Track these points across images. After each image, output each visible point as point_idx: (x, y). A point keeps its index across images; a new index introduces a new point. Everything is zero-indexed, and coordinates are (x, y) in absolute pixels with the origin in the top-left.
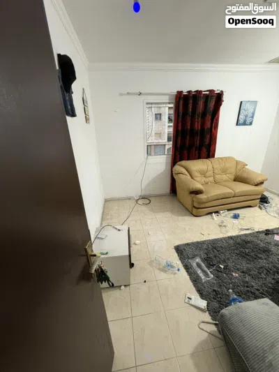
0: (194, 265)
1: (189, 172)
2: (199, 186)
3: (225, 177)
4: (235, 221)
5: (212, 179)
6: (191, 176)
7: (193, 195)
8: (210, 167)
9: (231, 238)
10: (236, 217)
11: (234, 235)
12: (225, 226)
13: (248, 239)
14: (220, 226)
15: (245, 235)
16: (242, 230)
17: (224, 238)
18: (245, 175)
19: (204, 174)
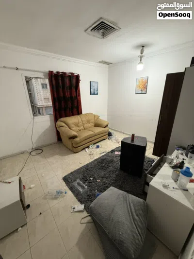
0: (76, 185)
1: (67, 125)
2: (74, 133)
3: (90, 125)
4: (98, 150)
5: (82, 127)
6: (69, 127)
7: (72, 140)
8: (80, 121)
9: (96, 160)
10: (98, 147)
11: (97, 158)
12: (92, 154)
13: (104, 158)
14: (90, 155)
15: (103, 156)
16: (101, 154)
17: (92, 162)
18: (99, 122)
19: (77, 125)
